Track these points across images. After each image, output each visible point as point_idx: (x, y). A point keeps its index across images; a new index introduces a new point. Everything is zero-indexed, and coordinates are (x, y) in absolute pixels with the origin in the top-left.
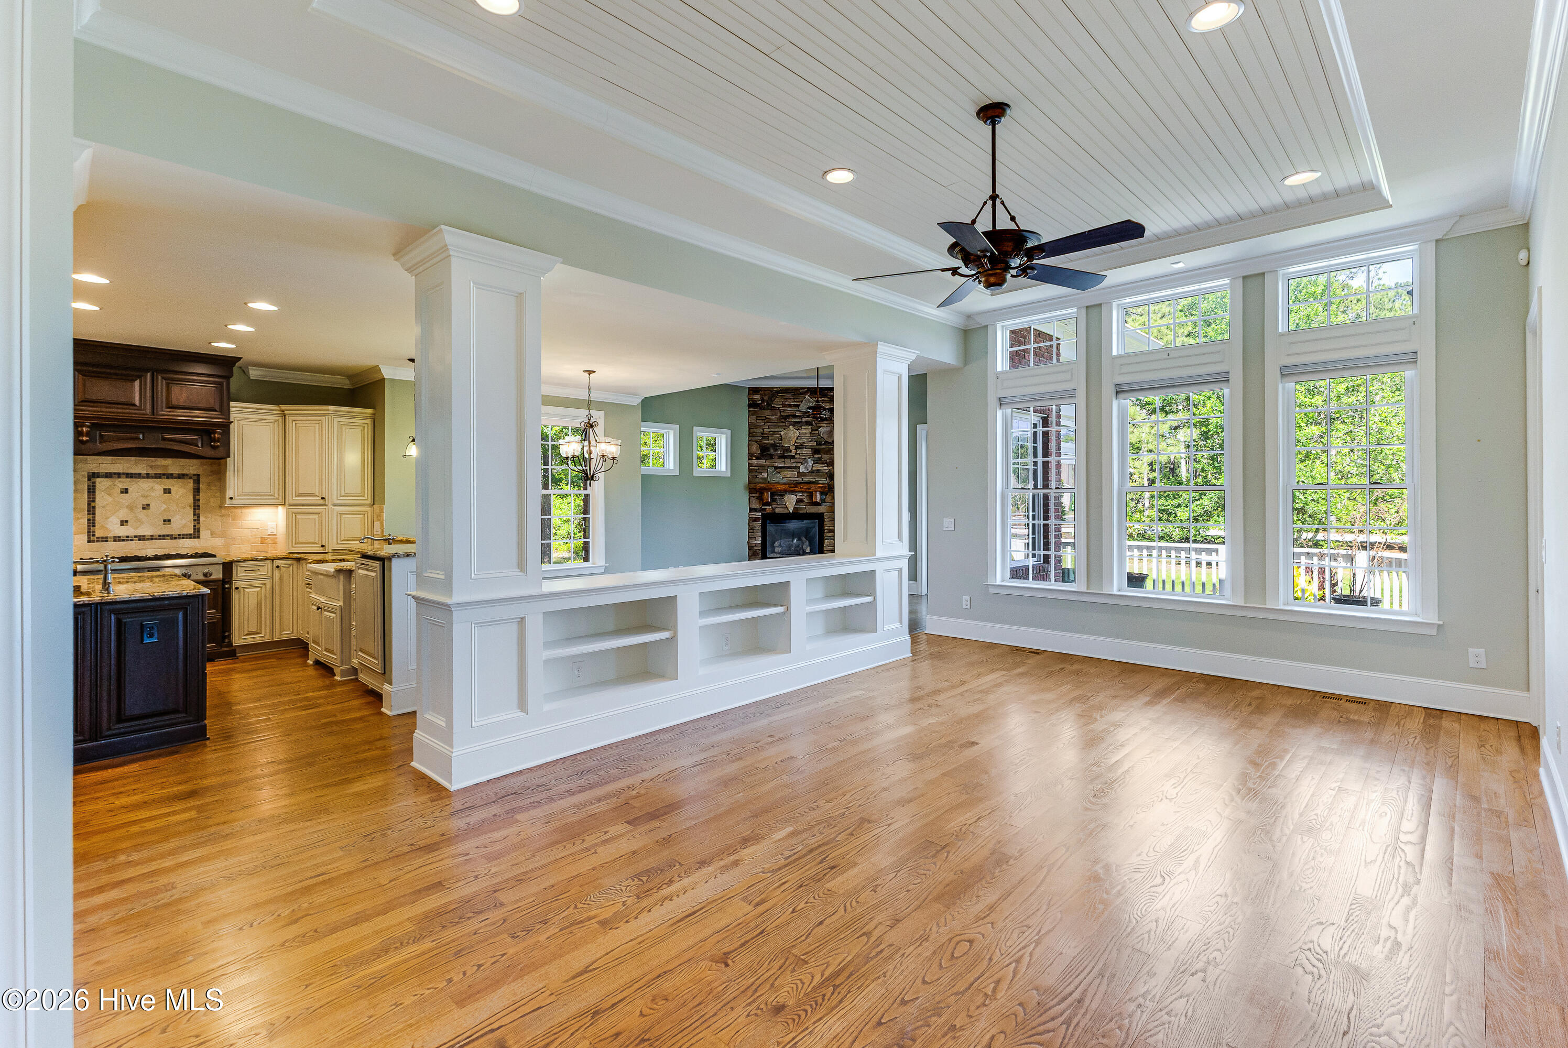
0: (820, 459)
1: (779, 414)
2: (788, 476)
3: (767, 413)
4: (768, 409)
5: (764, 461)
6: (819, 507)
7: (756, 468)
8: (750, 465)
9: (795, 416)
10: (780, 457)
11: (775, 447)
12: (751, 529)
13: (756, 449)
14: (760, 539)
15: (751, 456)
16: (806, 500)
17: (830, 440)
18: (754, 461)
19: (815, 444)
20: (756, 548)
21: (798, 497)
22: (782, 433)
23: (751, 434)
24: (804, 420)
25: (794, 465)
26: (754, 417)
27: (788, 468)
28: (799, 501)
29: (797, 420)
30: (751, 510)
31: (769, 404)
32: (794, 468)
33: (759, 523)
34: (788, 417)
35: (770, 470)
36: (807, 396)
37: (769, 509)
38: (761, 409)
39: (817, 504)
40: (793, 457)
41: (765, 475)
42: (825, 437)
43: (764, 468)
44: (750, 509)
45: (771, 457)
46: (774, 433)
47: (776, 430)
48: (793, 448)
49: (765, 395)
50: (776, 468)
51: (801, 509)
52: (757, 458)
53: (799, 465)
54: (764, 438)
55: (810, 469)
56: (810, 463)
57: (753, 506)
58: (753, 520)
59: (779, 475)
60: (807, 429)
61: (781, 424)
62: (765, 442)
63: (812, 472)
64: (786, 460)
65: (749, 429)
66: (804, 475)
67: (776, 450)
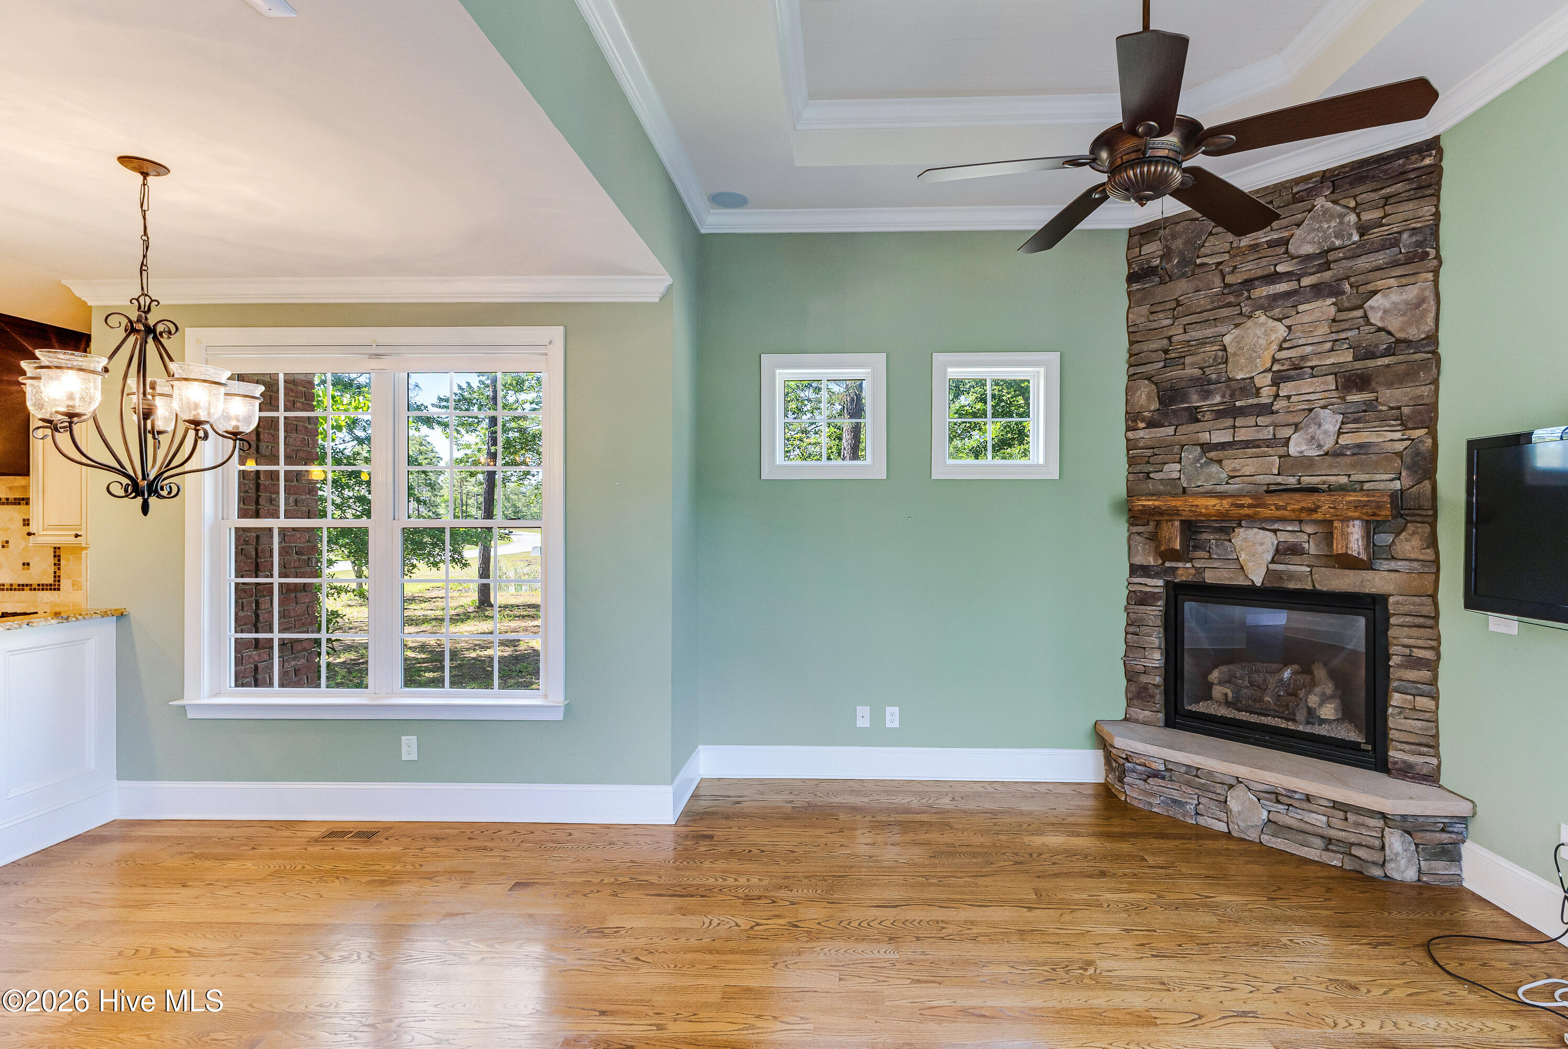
0: (1369, 406)
1: (1218, 282)
2: (1248, 470)
3: (1181, 287)
4: (1184, 275)
5: (1170, 430)
6: (1367, 575)
7: (1149, 452)
8: (1131, 445)
9: (1274, 277)
10: (1220, 414)
11: (1204, 385)
12: (1134, 625)
13: (1146, 397)
14: (1157, 655)
15: (1133, 419)
16: (1312, 548)
17: (1414, 333)
18: (1144, 434)
19: (1348, 356)
20: (1144, 679)
21: (1282, 537)
22: (1227, 340)
23: (1135, 359)
24: (1306, 281)
25: (1267, 433)
26: (1144, 309)
27: (1247, 444)
28: (1284, 552)
29: (1282, 287)
30: (1135, 570)
31: (1184, 262)
32: (1268, 443)
33: (1154, 613)
34: (1249, 283)
35: (1190, 455)
36: (1320, 202)
37: (1184, 571)
38: (1162, 282)
39: (1347, 562)
40: (1266, 410)
41: (1172, 470)
42: (1394, 324)
43: (1173, 450)
44: (1132, 565)
45: (1194, 416)
46: (1203, 342)
47: (1209, 332)
48: (1263, 381)
49: (1174, 236)
50: (1206, 447)
51: (1291, 576)
52: (1151, 424)
53: (1284, 432)
54: (1168, 363)
55: (1329, 444)
56: (1330, 422)
57: (1139, 560)
58: (1138, 599)
59: (1215, 468)
60: (1325, 307)
61: (1225, 312)
62: (1174, 373)
63: (1336, 453)
64: (1239, 422)
65: (1131, 343)
66: (1306, 463)
67: (1206, 395)
